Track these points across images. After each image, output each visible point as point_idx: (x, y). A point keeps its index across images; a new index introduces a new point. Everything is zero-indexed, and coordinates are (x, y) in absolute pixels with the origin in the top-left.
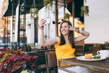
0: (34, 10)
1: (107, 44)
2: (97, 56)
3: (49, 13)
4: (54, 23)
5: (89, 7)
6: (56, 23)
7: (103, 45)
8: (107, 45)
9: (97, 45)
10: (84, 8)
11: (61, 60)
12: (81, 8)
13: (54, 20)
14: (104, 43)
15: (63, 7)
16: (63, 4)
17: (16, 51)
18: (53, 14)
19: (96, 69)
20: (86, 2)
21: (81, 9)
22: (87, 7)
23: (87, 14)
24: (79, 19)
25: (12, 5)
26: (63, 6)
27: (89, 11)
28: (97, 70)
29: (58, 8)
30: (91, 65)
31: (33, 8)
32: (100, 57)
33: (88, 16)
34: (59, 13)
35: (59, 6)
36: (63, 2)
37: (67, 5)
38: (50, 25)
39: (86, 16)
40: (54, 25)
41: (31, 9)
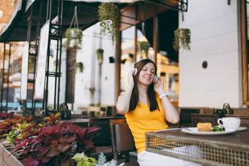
0: (75, 32)
1: (227, 109)
2: (220, 126)
3: (101, 38)
4: (111, 60)
5: (192, 31)
6: (116, 61)
7: (220, 110)
8: (228, 112)
9: (206, 110)
10: (181, 32)
11: (152, 134)
12: (176, 32)
13: (113, 54)
14: (221, 108)
15: (133, 28)
16: (133, 22)
17: (48, 118)
18: (111, 41)
19: (224, 145)
20: (183, 20)
21: (176, 35)
22: (187, 32)
23: (188, 45)
24: (165, 53)
25: (29, 19)
26: (132, 25)
27: (191, 40)
28: (225, 148)
29: (121, 29)
30: (212, 140)
31: (73, 27)
32: (224, 129)
33: (189, 49)
34: (123, 40)
35: (123, 26)
36: (134, 17)
37: (143, 24)
38: (103, 66)
39: (185, 50)
40: (113, 66)
41: (68, 30)
